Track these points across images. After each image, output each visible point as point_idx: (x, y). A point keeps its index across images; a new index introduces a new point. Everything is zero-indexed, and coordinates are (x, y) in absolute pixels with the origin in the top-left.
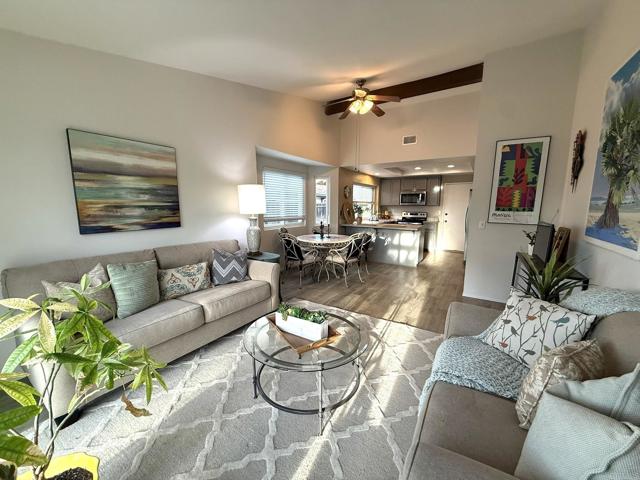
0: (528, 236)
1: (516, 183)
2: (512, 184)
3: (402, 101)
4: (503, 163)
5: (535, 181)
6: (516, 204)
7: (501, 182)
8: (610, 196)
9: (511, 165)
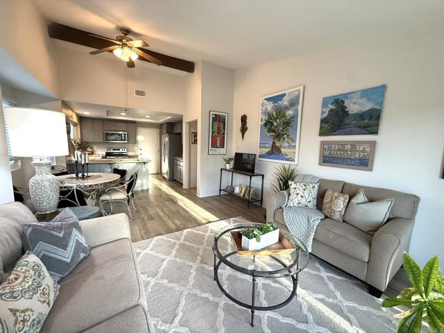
0: (225, 160)
1: (218, 134)
2: (216, 134)
3: (161, 66)
4: (213, 123)
5: (224, 134)
6: (218, 145)
7: (213, 132)
8: (274, 143)
9: (216, 124)
